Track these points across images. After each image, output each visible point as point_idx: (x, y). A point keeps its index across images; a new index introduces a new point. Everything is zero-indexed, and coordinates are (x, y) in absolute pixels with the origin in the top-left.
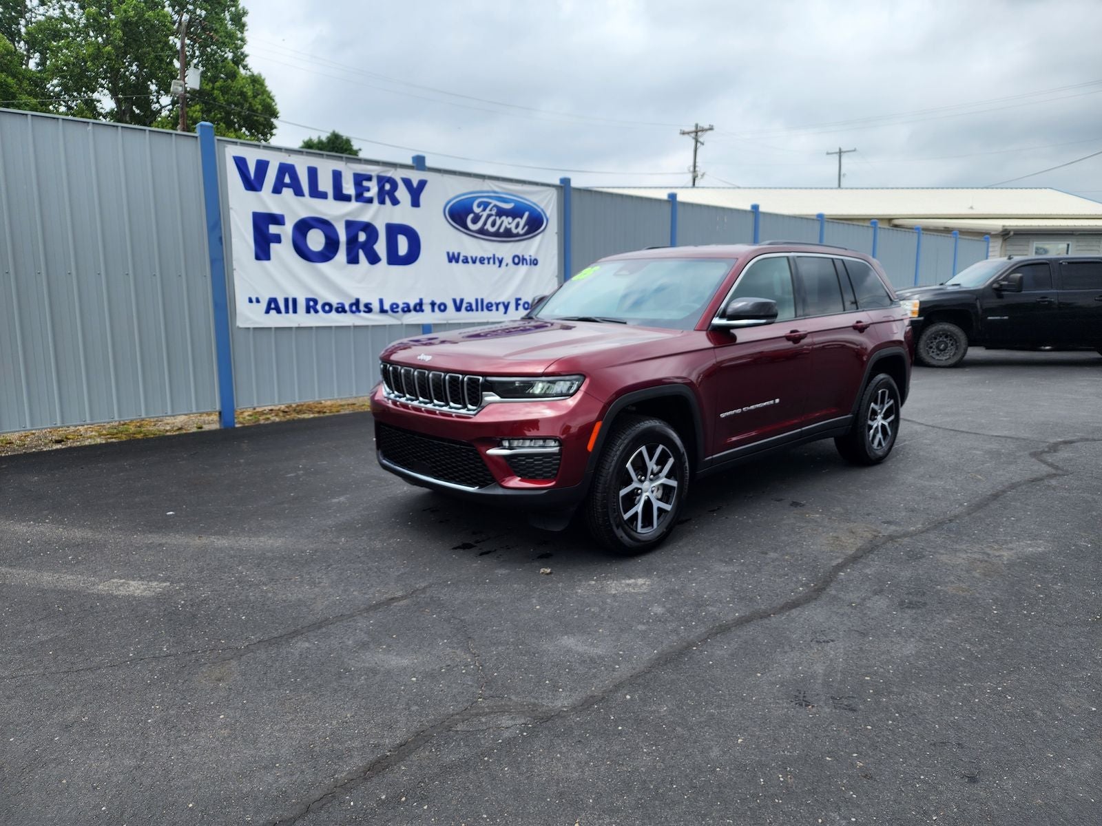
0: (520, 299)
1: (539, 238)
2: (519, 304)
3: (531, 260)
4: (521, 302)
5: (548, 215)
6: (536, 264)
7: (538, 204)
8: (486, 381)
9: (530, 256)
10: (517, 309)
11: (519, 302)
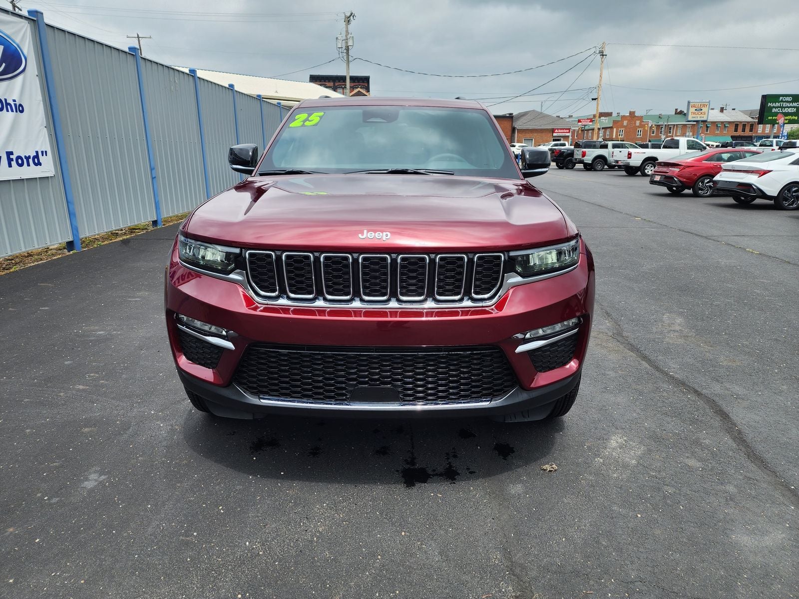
0: (12, 153)
1: (20, 78)
2: (12, 160)
3: (15, 105)
4: (14, 157)
5: (25, 52)
6: (22, 111)
7: (12, 37)
8: (509, 257)
9: (14, 101)
10: (10, 166)
11: (11, 157)
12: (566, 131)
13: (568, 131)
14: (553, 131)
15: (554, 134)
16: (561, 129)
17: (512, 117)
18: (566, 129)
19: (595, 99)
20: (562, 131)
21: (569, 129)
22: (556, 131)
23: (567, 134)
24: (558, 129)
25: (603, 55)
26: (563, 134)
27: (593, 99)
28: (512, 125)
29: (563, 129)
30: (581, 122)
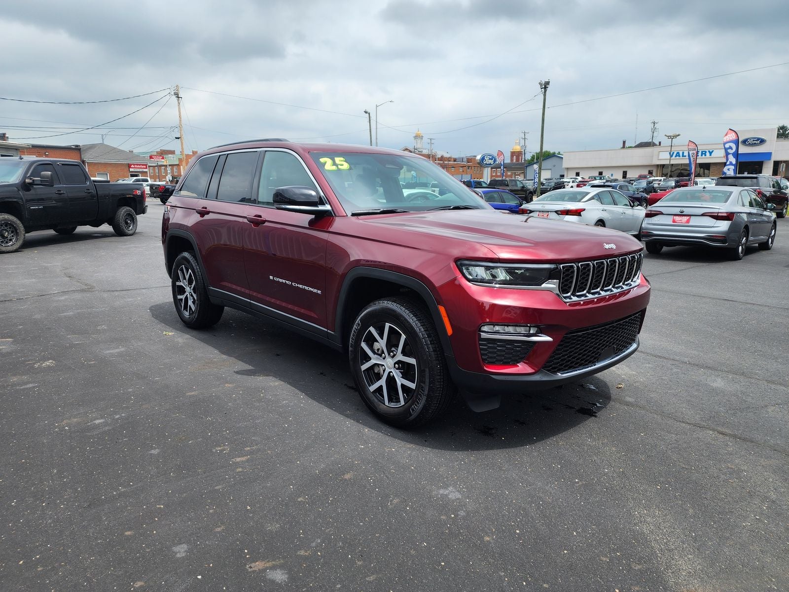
12: (142, 167)
13: (145, 167)
14: (129, 166)
15: (131, 170)
16: (137, 165)
17: (80, 150)
18: (143, 165)
19: (178, 138)
20: (139, 166)
21: (146, 165)
22: (132, 166)
23: (145, 170)
24: (134, 165)
25: (178, 97)
26: (141, 170)
27: (176, 138)
28: (81, 158)
29: (140, 165)
30: (153, 158)
